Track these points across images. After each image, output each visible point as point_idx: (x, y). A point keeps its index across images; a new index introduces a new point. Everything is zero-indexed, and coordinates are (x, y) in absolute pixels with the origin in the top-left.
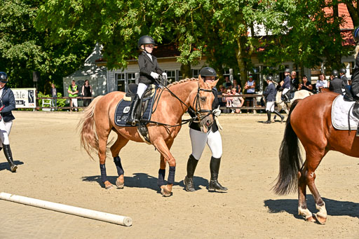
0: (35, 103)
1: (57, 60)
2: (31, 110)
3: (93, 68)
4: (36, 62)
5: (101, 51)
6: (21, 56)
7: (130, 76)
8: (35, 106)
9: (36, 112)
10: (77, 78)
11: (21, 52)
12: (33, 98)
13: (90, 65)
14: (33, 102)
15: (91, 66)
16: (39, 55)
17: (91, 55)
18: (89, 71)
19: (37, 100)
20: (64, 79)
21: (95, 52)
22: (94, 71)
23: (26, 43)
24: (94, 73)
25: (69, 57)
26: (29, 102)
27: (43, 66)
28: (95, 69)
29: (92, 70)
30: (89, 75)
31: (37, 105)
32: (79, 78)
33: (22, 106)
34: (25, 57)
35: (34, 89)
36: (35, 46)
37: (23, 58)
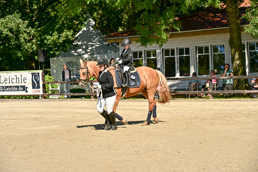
0: (41, 89)
1: (48, 37)
2: (36, 97)
3: (84, 47)
4: (22, 40)
5: (92, 26)
6: (5, 32)
7: (148, 54)
8: (41, 93)
9: (43, 99)
10: (68, 58)
11: (5, 28)
12: (38, 82)
13: (80, 43)
14: (39, 87)
15: (82, 45)
16: (25, 32)
17: (81, 32)
18: (80, 50)
19: (44, 86)
20: (51, 59)
21: (85, 29)
22: (85, 50)
23: (10, 16)
24: (87, 52)
25: (64, 34)
26: (34, 87)
27: (28, 44)
28: (87, 48)
29: (83, 49)
30: (80, 55)
31: (45, 91)
32: (69, 59)
33: (23, 93)
34: (9, 33)
35: (40, 72)
36: (20, 20)
37: (7, 35)
